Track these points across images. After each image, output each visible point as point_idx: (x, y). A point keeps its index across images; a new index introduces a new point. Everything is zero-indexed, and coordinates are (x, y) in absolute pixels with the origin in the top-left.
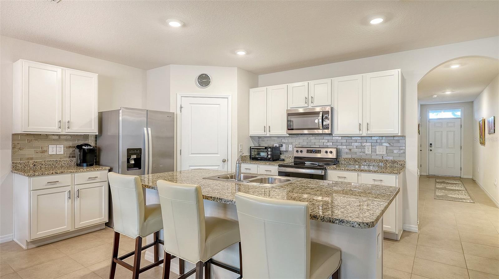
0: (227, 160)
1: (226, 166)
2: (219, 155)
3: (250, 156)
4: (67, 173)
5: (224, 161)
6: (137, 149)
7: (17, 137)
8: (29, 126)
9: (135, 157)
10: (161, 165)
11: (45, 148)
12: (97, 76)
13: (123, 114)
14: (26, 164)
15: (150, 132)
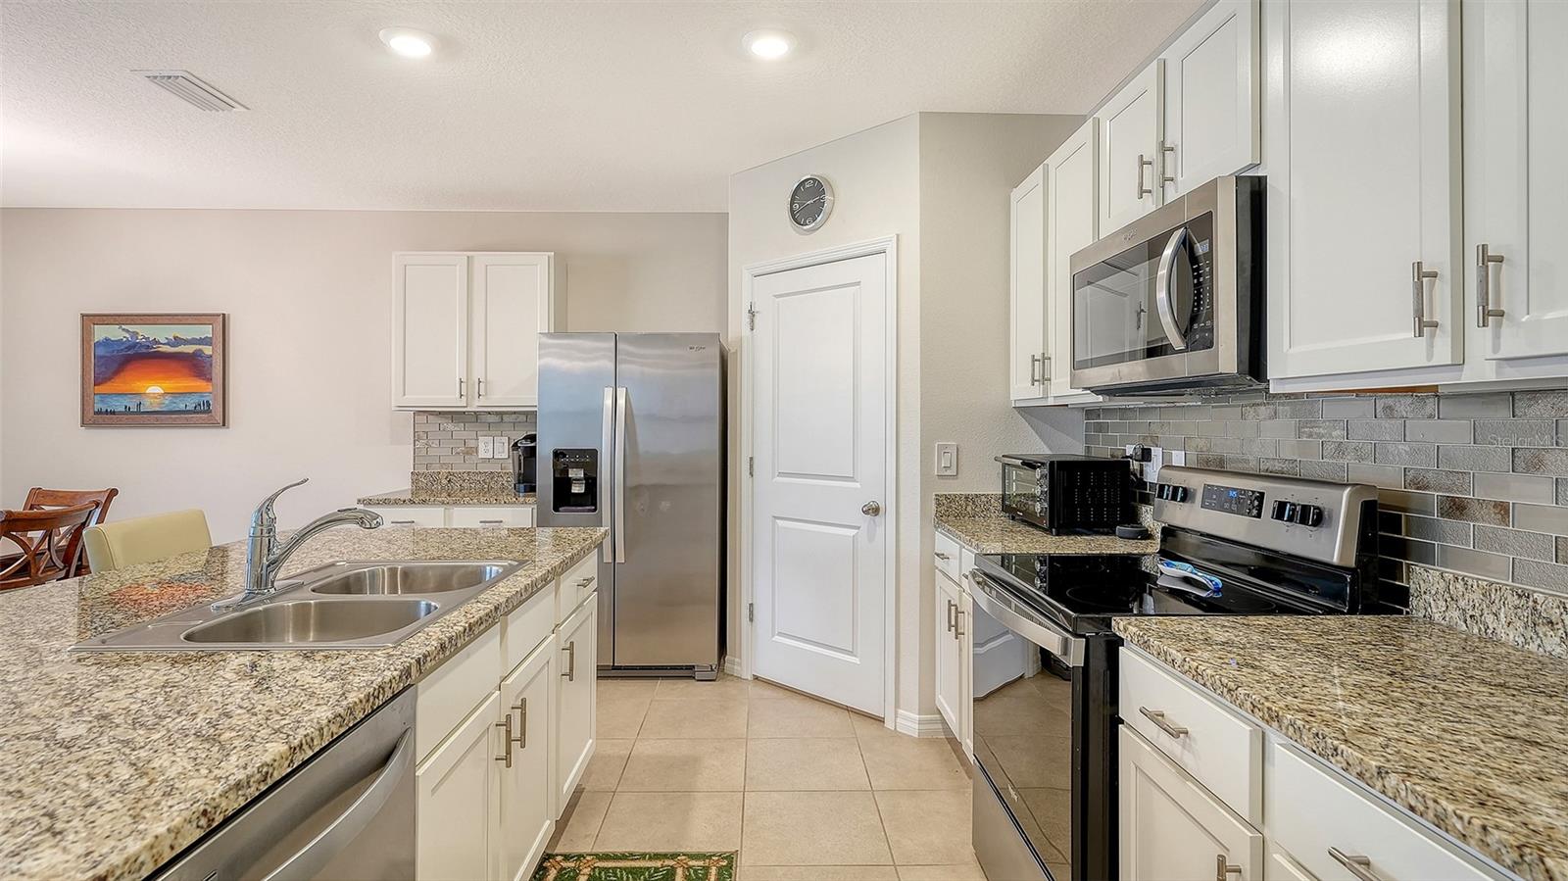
0: (882, 506)
1: (880, 531)
2: (858, 485)
3: (1003, 497)
4: (434, 504)
5: (873, 510)
6: (583, 452)
7: (422, 419)
8: (404, 395)
9: (581, 474)
10: (665, 505)
11: (471, 444)
12: (549, 257)
13: (542, 352)
14: (434, 478)
15: (621, 402)
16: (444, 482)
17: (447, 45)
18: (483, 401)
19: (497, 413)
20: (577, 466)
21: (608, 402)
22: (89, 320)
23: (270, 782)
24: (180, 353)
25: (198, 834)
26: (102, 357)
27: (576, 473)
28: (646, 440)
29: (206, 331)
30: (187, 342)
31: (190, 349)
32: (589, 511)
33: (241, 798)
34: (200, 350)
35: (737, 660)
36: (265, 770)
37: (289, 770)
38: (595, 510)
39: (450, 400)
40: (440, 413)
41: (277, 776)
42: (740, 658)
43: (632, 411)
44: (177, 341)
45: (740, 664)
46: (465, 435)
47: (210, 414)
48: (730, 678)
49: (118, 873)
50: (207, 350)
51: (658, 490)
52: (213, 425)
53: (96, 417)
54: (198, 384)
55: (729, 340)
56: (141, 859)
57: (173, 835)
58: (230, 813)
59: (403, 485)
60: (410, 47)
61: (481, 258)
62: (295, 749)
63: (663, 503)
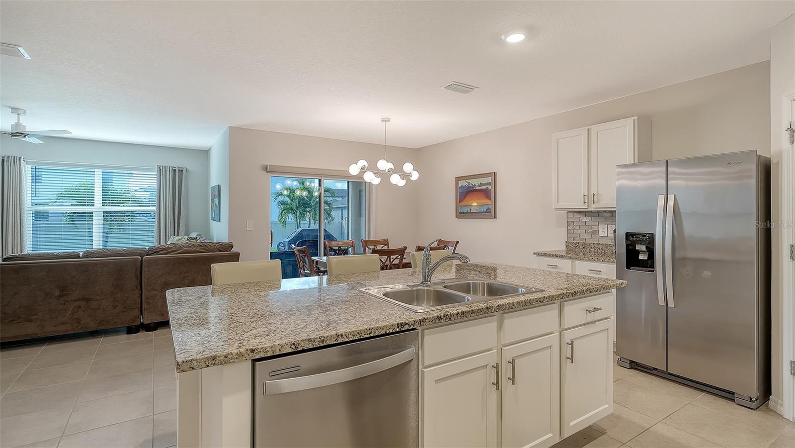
6: (644, 235)
7: (571, 215)
8: (558, 203)
9: (644, 248)
10: (707, 273)
11: (595, 228)
12: (634, 120)
13: (619, 177)
14: (576, 245)
15: (671, 203)
16: (581, 247)
17: (531, 31)
18: (596, 205)
19: (610, 212)
20: (641, 243)
21: (661, 203)
22: (458, 179)
23: (325, 344)
24: (482, 189)
25: (290, 350)
26: (461, 192)
27: (640, 247)
28: (689, 227)
29: (489, 180)
30: (484, 185)
31: (484, 187)
32: (649, 271)
33: (310, 345)
34: (488, 188)
35: (780, 401)
36: (322, 338)
37: (335, 342)
38: (654, 271)
39: (579, 205)
40: (579, 212)
41: (329, 342)
42: (782, 401)
43: (679, 209)
44: (481, 185)
45: (782, 405)
46: (592, 223)
47: (490, 213)
48: (772, 413)
49: (259, 350)
50: (490, 187)
51: (701, 263)
52: (491, 218)
53: (460, 215)
54: (486, 201)
55: (771, 154)
56: (268, 349)
57: (280, 347)
58: (305, 348)
59: (561, 248)
60: (516, 38)
61: (595, 129)
62: (338, 335)
63: (705, 272)
